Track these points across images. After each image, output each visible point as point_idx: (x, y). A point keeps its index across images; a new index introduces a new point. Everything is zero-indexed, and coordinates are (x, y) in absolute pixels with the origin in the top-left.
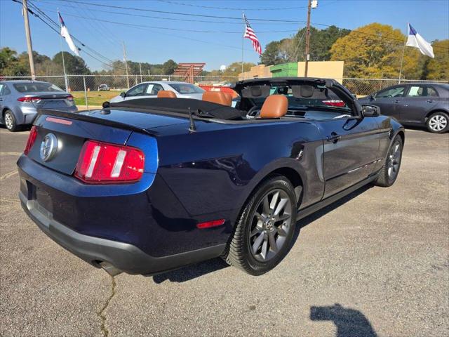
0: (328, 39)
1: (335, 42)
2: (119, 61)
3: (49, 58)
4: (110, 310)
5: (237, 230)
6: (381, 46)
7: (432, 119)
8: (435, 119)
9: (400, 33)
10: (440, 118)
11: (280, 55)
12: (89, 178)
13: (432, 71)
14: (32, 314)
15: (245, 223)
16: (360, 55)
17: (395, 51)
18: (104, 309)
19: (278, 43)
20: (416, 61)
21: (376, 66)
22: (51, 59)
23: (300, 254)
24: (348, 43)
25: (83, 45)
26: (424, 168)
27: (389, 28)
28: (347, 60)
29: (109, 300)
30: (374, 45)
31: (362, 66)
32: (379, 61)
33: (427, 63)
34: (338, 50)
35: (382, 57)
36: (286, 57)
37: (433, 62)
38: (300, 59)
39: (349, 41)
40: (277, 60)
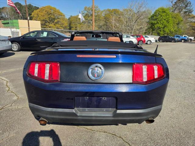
1: (33, 12)
6: (53, 16)
11: (3, 15)
13: (72, 27)
16: (46, 19)
20: (67, 23)
21: (53, 24)
28: (41, 21)
29: (124, 141)
30: (50, 15)
31: (47, 24)
32: (54, 22)
33: (70, 24)
34: (35, 16)
35: (55, 20)
36: (7, 17)
37: (72, 24)
38: (16, 19)
39: (40, 12)
40: (2, 17)
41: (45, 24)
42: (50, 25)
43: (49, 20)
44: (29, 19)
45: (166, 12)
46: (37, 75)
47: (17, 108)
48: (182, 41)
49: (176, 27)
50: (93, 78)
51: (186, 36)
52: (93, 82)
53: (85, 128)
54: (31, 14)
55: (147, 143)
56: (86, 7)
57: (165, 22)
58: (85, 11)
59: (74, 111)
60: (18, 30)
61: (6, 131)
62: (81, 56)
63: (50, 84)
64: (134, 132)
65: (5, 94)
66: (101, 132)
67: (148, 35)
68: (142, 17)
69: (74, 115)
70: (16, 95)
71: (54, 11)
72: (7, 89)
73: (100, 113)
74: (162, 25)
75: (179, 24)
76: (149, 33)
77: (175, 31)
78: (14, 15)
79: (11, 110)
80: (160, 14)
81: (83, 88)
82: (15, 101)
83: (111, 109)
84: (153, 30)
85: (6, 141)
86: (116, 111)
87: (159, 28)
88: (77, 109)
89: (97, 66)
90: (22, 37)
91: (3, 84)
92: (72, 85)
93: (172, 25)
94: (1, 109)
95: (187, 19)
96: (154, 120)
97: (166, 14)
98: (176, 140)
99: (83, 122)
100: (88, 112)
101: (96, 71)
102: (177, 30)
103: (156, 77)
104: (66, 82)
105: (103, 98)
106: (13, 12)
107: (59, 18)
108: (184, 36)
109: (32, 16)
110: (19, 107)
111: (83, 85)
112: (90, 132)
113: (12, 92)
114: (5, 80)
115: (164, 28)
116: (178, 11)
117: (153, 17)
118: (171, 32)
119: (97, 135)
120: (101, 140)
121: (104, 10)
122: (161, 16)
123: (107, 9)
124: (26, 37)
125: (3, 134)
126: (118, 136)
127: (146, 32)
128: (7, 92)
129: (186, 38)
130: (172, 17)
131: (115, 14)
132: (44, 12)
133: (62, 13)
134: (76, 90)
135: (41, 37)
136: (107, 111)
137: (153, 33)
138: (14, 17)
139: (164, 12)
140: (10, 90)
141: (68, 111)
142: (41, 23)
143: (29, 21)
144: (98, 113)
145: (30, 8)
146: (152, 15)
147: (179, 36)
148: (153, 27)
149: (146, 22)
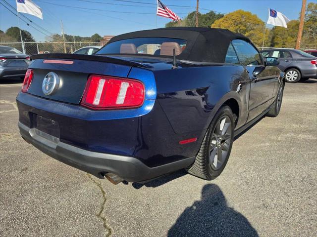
0: (208, 20)
1: (213, 22)
2: (57, 34)
3: (3, 32)
4: (107, 212)
5: (202, 146)
6: (244, 26)
7: (288, 73)
8: (290, 73)
9: (256, 17)
10: (293, 72)
12: (96, 106)
13: (277, 44)
14: (43, 219)
15: (208, 140)
17: (253, 29)
18: (101, 212)
19: (174, 23)
20: (267, 37)
22: (5, 32)
23: (235, 164)
24: (223, 24)
25: (31, 21)
26: (293, 105)
27: (249, 13)
29: (103, 204)
30: (240, 25)
33: (273, 38)
35: (245, 33)
37: (277, 38)
39: (223, 22)
52: (44, 96)
54: (210, 26)
59: (29, 130)
66: (96, 183)
105: (52, 121)
132: (230, 21)
136: (55, 141)
145: (211, 18)
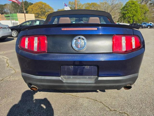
1: (28, 7)
11: (5, 10)
16: (38, 12)
19: (3, 5)
28: (35, 14)
29: (104, 105)
30: (42, 9)
31: (40, 16)
32: (45, 15)
34: (30, 10)
35: (45, 13)
36: (8, 11)
38: (15, 13)
39: (34, 7)
40: (5, 12)
41: (38, 16)
42: (42, 17)
43: (41, 13)
44: (25, 12)
45: (135, 4)
46: (27, 48)
47: (15, 79)
48: (148, 27)
49: (143, 16)
50: (76, 49)
51: (152, 23)
52: (77, 52)
53: (70, 95)
54: (27, 9)
55: (124, 107)
56: (70, 2)
57: (134, 12)
58: (69, 5)
59: (60, 78)
60: (17, 22)
61: (5, 98)
62: (65, 29)
63: (39, 55)
64: (113, 98)
65: (5, 69)
66: (84, 98)
67: (120, 23)
68: (115, 9)
69: (61, 81)
70: (14, 69)
71: (45, 6)
72: (7, 65)
73: (83, 81)
74: (132, 14)
75: (146, 13)
76: (121, 21)
77: (142, 19)
78: (14, 10)
79: (10, 81)
80: (130, 5)
81: (68, 57)
82: (12, 74)
83: (93, 76)
84: (125, 19)
85: (4, 106)
86: (97, 78)
87: (129, 17)
88: (63, 77)
89: (79, 38)
90: (20, 26)
91: (4, 61)
92: (58, 55)
93: (140, 14)
94: (1, 81)
95: (152, 9)
96: (132, 86)
97: (135, 5)
98: (150, 104)
99: (69, 89)
100: (72, 79)
101: (79, 42)
102: (144, 18)
103: (134, 47)
104: (53, 53)
105: (86, 67)
106: (13, 8)
107: (49, 12)
108: (150, 23)
109: (28, 10)
110: (16, 79)
111: (67, 55)
112: (74, 98)
113: (11, 67)
114: (5, 58)
115: (133, 17)
116: (145, 3)
117: (124, 8)
118: (139, 20)
119: (81, 100)
120: (85, 105)
121: (85, 4)
122: (131, 7)
123: (87, 3)
124: (23, 25)
125: (2, 100)
126: (99, 101)
127: (119, 21)
128: (7, 67)
129: (152, 25)
130: (140, 8)
131: (93, 6)
132: (37, 7)
133: (51, 7)
134: (62, 60)
135: (35, 25)
136: (89, 78)
137: (125, 22)
138: (13, 11)
139: (133, 3)
140: (9, 65)
141: (55, 79)
142: (35, 16)
143: (26, 14)
144: (82, 80)
145: (26, 4)
146: (123, 6)
147: (146, 23)
148: (124, 16)
149: (119, 12)
